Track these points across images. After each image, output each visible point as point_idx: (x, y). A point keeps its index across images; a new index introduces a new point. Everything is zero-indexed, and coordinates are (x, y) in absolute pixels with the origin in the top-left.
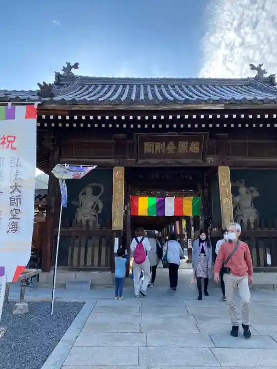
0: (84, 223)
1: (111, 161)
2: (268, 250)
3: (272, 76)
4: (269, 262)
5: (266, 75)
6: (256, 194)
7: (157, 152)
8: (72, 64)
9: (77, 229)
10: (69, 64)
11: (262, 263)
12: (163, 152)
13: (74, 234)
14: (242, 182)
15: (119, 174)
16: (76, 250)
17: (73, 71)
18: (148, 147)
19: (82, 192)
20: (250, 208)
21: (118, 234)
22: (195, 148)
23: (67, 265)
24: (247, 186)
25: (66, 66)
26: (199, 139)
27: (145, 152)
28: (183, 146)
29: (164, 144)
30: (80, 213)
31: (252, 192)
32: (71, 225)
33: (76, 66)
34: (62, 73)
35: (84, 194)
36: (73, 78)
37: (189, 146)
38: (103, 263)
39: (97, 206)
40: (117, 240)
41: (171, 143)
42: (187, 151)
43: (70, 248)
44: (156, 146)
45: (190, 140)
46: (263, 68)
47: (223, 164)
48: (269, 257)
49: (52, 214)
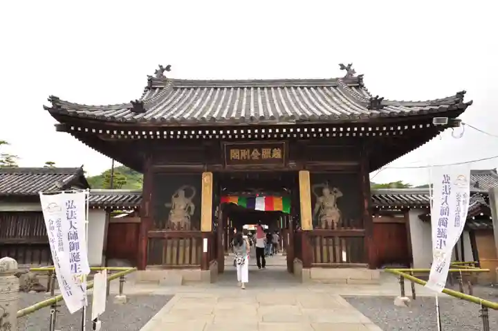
0: (176, 224)
1: (201, 166)
2: (344, 248)
3: (360, 76)
4: (344, 259)
5: (356, 75)
6: (340, 194)
7: (243, 158)
8: (165, 67)
9: (170, 231)
10: (161, 67)
11: (338, 260)
12: (249, 158)
13: (166, 236)
14: (326, 184)
15: (207, 180)
16: (169, 249)
17: (166, 73)
18: (235, 154)
19: (174, 195)
20: (334, 208)
21: (207, 234)
22: (277, 154)
23: (161, 263)
24: (331, 187)
25: (158, 69)
26: (280, 146)
27: (231, 158)
28: (266, 153)
29: (249, 151)
30: (173, 215)
31: (335, 192)
32: (164, 227)
33: (168, 68)
34: (154, 76)
35: (177, 196)
36: (165, 80)
37: (272, 152)
38: (193, 261)
39: (190, 208)
40: (205, 241)
41: (256, 150)
42: (270, 157)
43: (164, 249)
44: (242, 153)
45: (273, 147)
46: (352, 68)
47: (304, 169)
48: (344, 254)
49: (147, 217)
